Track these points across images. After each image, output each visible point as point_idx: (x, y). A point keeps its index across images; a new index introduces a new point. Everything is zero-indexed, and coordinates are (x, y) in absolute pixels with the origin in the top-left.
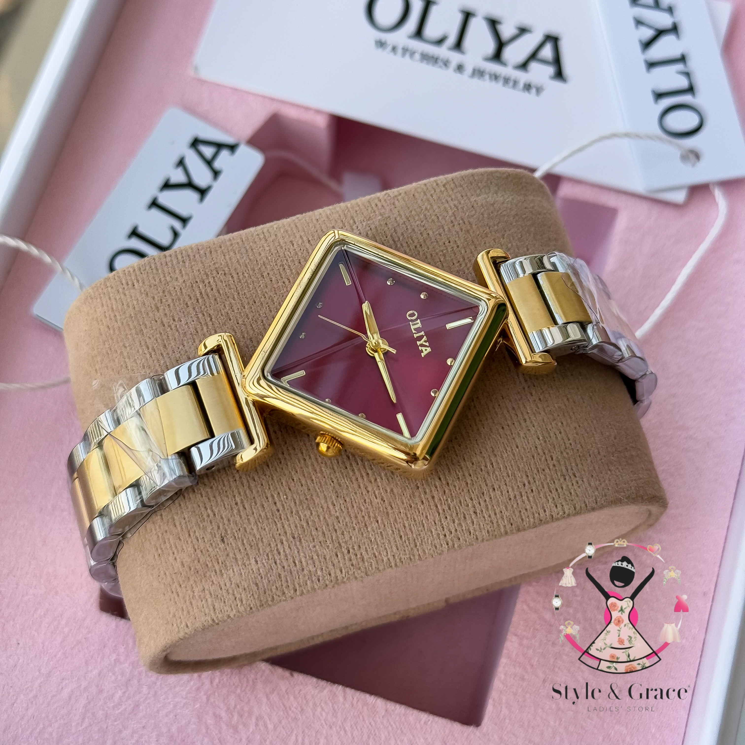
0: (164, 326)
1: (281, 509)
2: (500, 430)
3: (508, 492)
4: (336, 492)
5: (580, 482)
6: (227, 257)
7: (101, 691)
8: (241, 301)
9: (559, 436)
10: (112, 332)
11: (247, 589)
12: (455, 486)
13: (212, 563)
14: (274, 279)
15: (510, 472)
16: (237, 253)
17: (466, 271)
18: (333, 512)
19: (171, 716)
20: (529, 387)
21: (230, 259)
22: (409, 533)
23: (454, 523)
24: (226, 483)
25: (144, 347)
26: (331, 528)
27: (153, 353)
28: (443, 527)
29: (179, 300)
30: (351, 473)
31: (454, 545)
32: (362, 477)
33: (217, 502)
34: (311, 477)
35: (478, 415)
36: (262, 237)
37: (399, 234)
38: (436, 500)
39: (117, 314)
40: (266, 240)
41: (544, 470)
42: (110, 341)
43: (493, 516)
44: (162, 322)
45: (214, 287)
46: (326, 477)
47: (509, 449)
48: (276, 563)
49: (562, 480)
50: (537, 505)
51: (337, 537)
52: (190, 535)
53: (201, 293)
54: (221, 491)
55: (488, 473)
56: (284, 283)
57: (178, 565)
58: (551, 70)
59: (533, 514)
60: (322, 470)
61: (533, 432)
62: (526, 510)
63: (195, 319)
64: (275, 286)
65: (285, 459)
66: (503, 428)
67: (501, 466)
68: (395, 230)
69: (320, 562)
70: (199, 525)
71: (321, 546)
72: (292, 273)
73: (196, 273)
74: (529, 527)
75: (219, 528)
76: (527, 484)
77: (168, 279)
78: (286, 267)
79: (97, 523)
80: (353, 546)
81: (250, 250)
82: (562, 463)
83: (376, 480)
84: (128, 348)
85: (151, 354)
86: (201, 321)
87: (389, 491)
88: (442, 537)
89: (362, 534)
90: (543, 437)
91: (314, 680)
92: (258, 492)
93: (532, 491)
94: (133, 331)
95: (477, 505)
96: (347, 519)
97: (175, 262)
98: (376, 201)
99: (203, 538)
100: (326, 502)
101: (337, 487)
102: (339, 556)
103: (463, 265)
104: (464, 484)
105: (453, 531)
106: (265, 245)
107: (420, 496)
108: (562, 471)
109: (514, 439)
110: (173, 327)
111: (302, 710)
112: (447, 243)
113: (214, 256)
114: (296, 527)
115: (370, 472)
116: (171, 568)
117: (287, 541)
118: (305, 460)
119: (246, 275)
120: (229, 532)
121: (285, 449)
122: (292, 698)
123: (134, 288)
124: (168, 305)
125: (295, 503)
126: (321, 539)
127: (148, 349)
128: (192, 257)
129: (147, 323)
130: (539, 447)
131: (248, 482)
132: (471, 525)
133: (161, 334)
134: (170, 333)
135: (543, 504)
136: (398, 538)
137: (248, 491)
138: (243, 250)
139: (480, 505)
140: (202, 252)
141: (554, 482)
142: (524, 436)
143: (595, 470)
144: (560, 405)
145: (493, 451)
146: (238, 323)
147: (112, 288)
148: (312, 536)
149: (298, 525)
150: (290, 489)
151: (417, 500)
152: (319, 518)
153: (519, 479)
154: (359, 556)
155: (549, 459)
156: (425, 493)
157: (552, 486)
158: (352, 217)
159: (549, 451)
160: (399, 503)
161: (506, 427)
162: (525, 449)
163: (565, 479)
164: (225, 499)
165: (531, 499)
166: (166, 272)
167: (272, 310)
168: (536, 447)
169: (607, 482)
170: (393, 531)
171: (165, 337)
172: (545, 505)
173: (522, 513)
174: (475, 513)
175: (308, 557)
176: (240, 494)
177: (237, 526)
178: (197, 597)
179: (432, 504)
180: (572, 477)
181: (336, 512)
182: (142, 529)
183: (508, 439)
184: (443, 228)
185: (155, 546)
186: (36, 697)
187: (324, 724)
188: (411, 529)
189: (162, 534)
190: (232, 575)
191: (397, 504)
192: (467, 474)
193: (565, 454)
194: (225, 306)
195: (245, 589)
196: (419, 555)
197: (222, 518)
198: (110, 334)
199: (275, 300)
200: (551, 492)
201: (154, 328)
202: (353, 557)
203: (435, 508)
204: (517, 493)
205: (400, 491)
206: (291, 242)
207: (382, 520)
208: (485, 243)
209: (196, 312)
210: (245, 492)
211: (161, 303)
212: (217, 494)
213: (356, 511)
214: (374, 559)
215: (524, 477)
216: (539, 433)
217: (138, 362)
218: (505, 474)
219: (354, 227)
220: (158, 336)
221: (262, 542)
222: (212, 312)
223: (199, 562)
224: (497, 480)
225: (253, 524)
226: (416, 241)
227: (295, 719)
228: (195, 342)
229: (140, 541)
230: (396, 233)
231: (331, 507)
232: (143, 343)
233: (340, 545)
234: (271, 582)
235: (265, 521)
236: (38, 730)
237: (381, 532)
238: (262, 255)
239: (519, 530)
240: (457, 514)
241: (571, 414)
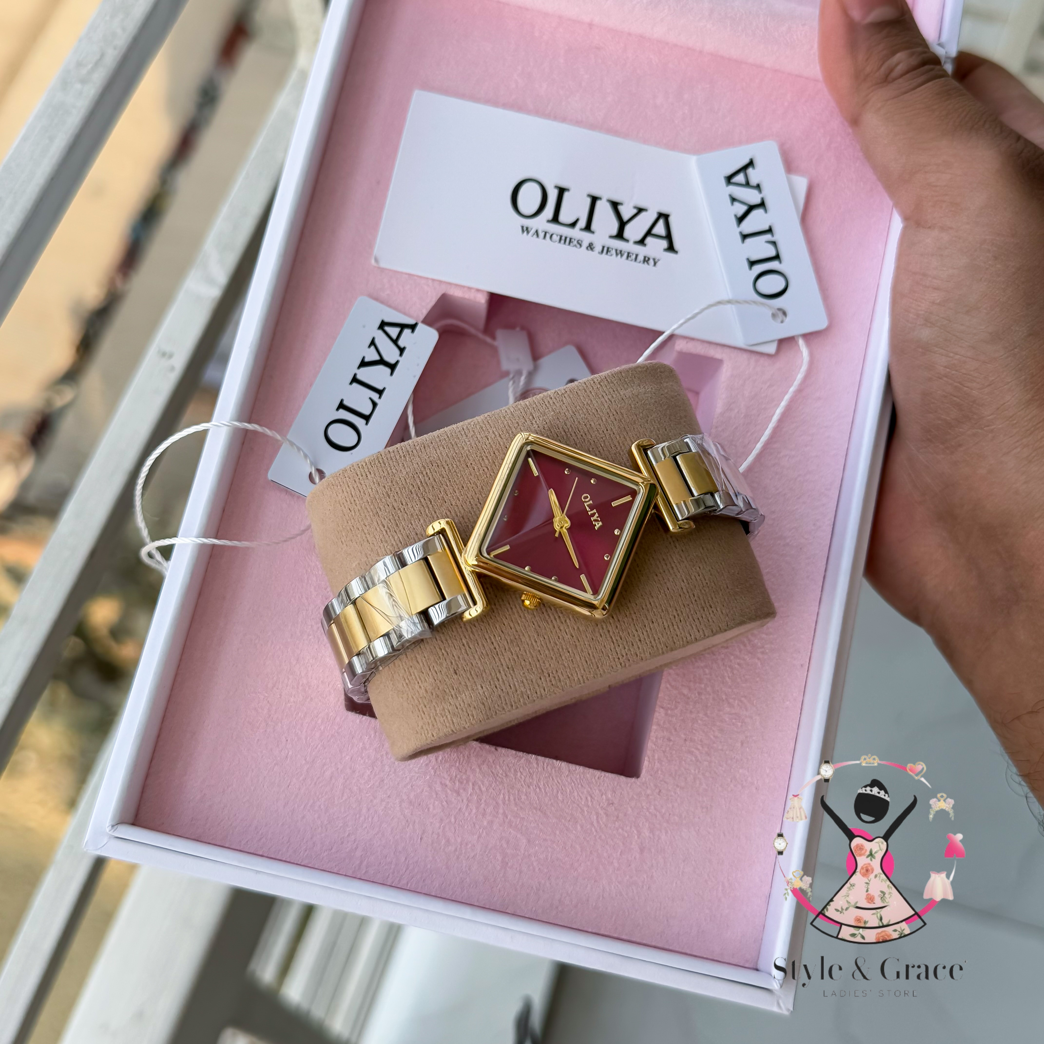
0: (395, 509)
1: (497, 647)
2: (655, 577)
3: (663, 623)
4: (537, 632)
5: (715, 611)
6: (438, 451)
7: (354, 772)
8: (453, 487)
9: (698, 578)
10: (353, 514)
11: (476, 707)
12: (624, 622)
13: (449, 690)
14: (476, 468)
15: (664, 609)
16: (445, 448)
17: (621, 452)
18: (536, 647)
19: (409, 787)
20: (674, 542)
21: (441, 453)
22: (592, 658)
23: (625, 648)
24: (454, 629)
25: (380, 526)
26: (535, 659)
27: (388, 531)
28: (617, 653)
29: (405, 488)
30: (547, 617)
31: (625, 665)
32: (555, 619)
33: (448, 644)
34: (517, 622)
35: (638, 567)
36: (463, 433)
37: (569, 427)
38: (611, 633)
39: (356, 499)
40: (467, 436)
41: (688, 605)
42: (353, 521)
43: (653, 641)
44: (393, 506)
45: (430, 477)
46: (529, 621)
47: (662, 591)
48: (496, 687)
49: (702, 611)
50: (684, 632)
51: (540, 665)
52: (430, 669)
53: (421, 482)
54: (451, 636)
55: (648, 610)
56: (484, 470)
57: (422, 691)
58: (664, 244)
59: (683, 639)
60: (525, 616)
61: (679, 577)
62: (677, 636)
63: (418, 503)
64: (478, 474)
65: (497, 609)
66: (657, 575)
67: (657, 605)
68: (565, 423)
69: (529, 684)
70: (437, 662)
71: (529, 672)
72: (489, 462)
73: (416, 466)
74: (680, 648)
75: (452, 663)
76: (676, 616)
77: (394, 471)
78: (485, 458)
79: (355, 659)
80: (552, 671)
81: (455, 446)
82: (701, 598)
83: (566, 621)
84: (368, 527)
85: (386, 532)
86: (424, 504)
87: (576, 628)
88: (616, 660)
89: (558, 662)
90: (687, 580)
91: (514, 752)
92: (479, 635)
93: (681, 621)
94: (371, 513)
95: (641, 635)
96: (547, 652)
97: (398, 457)
98: (548, 398)
99: (441, 671)
100: (530, 639)
101: (538, 628)
102: (542, 679)
103: (619, 448)
104: (630, 620)
105: (624, 655)
106: (467, 440)
107: (599, 632)
108: (701, 604)
109: (665, 583)
110: (402, 510)
111: (506, 775)
112: (605, 431)
113: (428, 451)
114: (510, 660)
115: (561, 615)
116: (417, 694)
117: (504, 670)
118: (511, 608)
119: (455, 466)
120: (460, 667)
121: (496, 601)
122: (498, 767)
123: (368, 479)
124: (397, 493)
125: (507, 642)
126: (528, 667)
127: (384, 527)
128: (410, 453)
129: (381, 507)
130: (684, 588)
131: (471, 628)
132: (637, 650)
133: (393, 515)
134: (400, 515)
135: (689, 630)
136: (584, 663)
137: (471, 635)
138: (450, 445)
139: (643, 635)
140: (417, 448)
141: (696, 613)
142: (673, 580)
143: (725, 600)
144: (697, 554)
145: (650, 594)
146: (452, 505)
147: (350, 478)
148: (521, 665)
149: (511, 659)
150: (502, 632)
151: (598, 635)
152: (526, 653)
153: (671, 613)
154: (557, 678)
155: (692, 596)
156: (603, 628)
157: (695, 617)
158: (531, 414)
159: (691, 590)
160: (584, 637)
161: (659, 575)
162: (674, 591)
163: (704, 610)
164: (454, 641)
165: (680, 627)
166: (392, 465)
167: (477, 493)
168: (682, 588)
169: (734, 609)
170: (580, 658)
171: (397, 518)
172: (690, 631)
173: (674, 639)
174: (640, 640)
175: (519, 682)
176: (465, 637)
177: (465, 662)
178: (439, 715)
179: (608, 636)
180: (709, 608)
181: (538, 647)
182: (391, 665)
183: (661, 584)
184: (602, 419)
185: (403, 677)
186: (305, 779)
187: (523, 784)
188: (593, 656)
189: (408, 669)
190: (464, 698)
191: (583, 638)
192: (632, 612)
193: (703, 591)
194: (440, 491)
195: (475, 708)
196: (601, 674)
197: (453, 656)
198: (352, 515)
199: (478, 484)
200: (694, 620)
201: (387, 510)
202: (553, 679)
203: (610, 639)
204: (670, 624)
205: (584, 628)
206: (486, 437)
207: (572, 650)
208: (634, 429)
209: (419, 497)
210: (469, 636)
211: (391, 491)
212: (448, 638)
213: (553, 645)
214: (568, 679)
215: (675, 611)
216: (683, 576)
217: (377, 537)
218: (660, 611)
219: (534, 422)
220: (391, 517)
221: (485, 672)
222: (431, 497)
223: (439, 689)
224: (655, 615)
225: (477, 659)
226: (582, 431)
227: (502, 783)
228: (420, 521)
229: (390, 673)
230: (566, 425)
231: (534, 644)
232: (379, 522)
233: (543, 671)
234: (494, 702)
235: (486, 657)
236: (309, 804)
237: (572, 660)
238: (465, 449)
239: (672, 650)
240: (627, 642)
241: (706, 559)
